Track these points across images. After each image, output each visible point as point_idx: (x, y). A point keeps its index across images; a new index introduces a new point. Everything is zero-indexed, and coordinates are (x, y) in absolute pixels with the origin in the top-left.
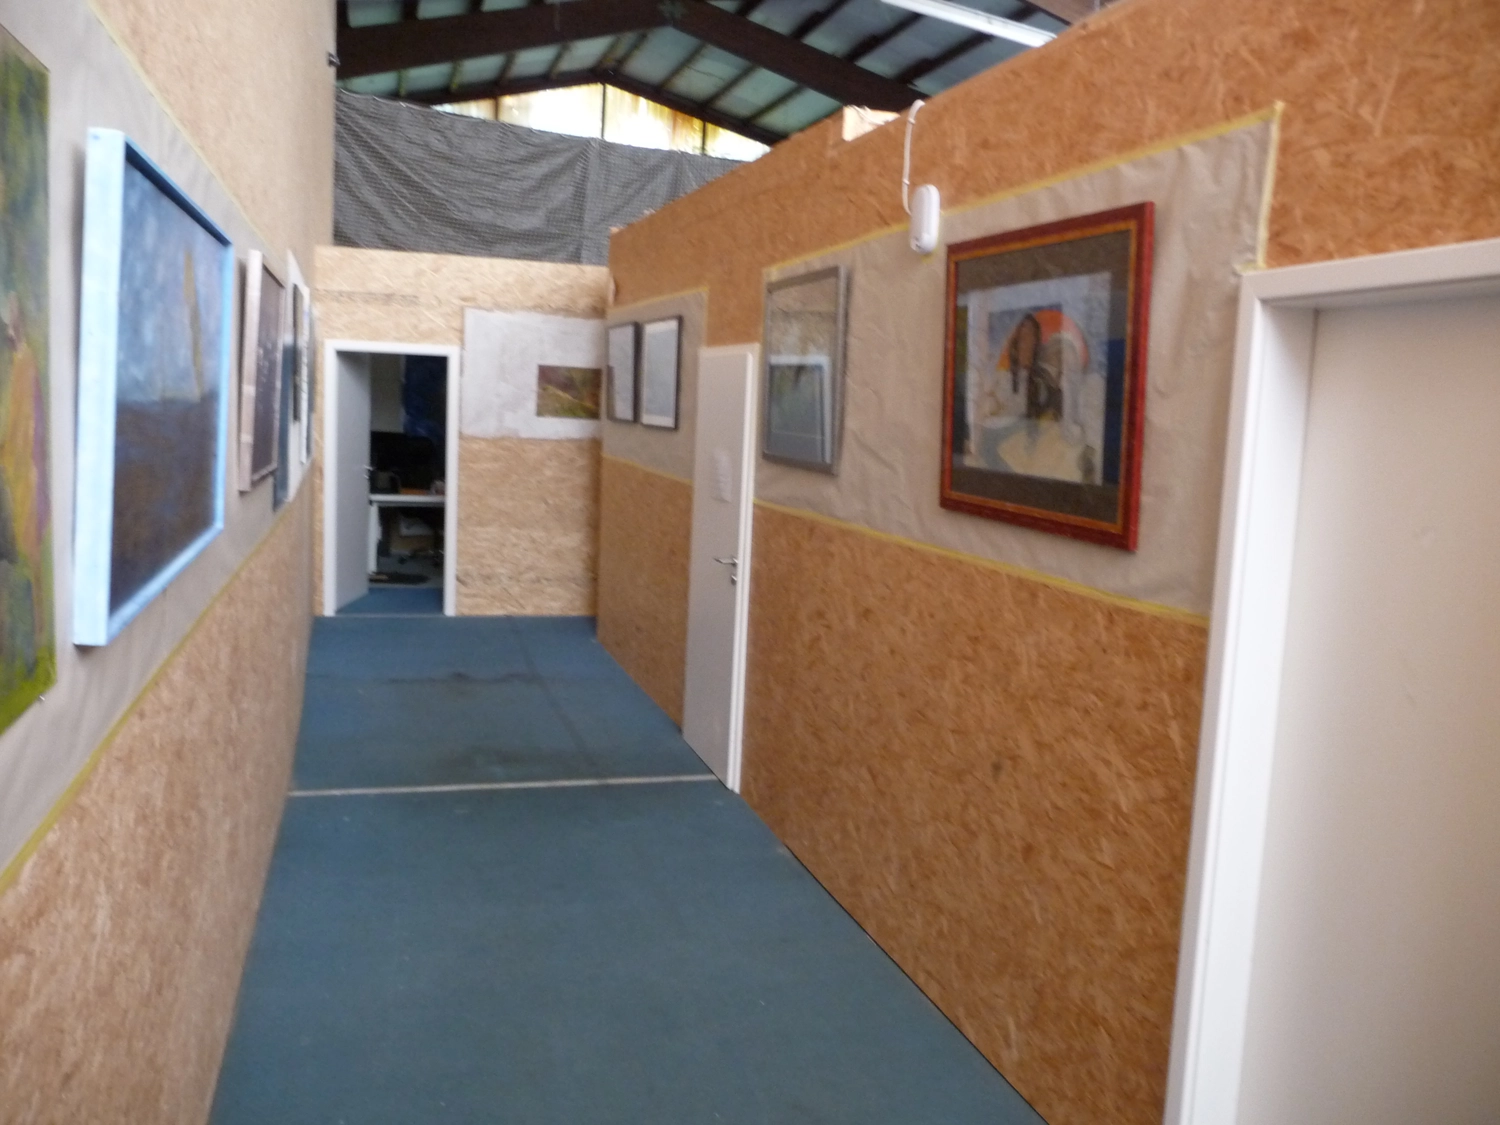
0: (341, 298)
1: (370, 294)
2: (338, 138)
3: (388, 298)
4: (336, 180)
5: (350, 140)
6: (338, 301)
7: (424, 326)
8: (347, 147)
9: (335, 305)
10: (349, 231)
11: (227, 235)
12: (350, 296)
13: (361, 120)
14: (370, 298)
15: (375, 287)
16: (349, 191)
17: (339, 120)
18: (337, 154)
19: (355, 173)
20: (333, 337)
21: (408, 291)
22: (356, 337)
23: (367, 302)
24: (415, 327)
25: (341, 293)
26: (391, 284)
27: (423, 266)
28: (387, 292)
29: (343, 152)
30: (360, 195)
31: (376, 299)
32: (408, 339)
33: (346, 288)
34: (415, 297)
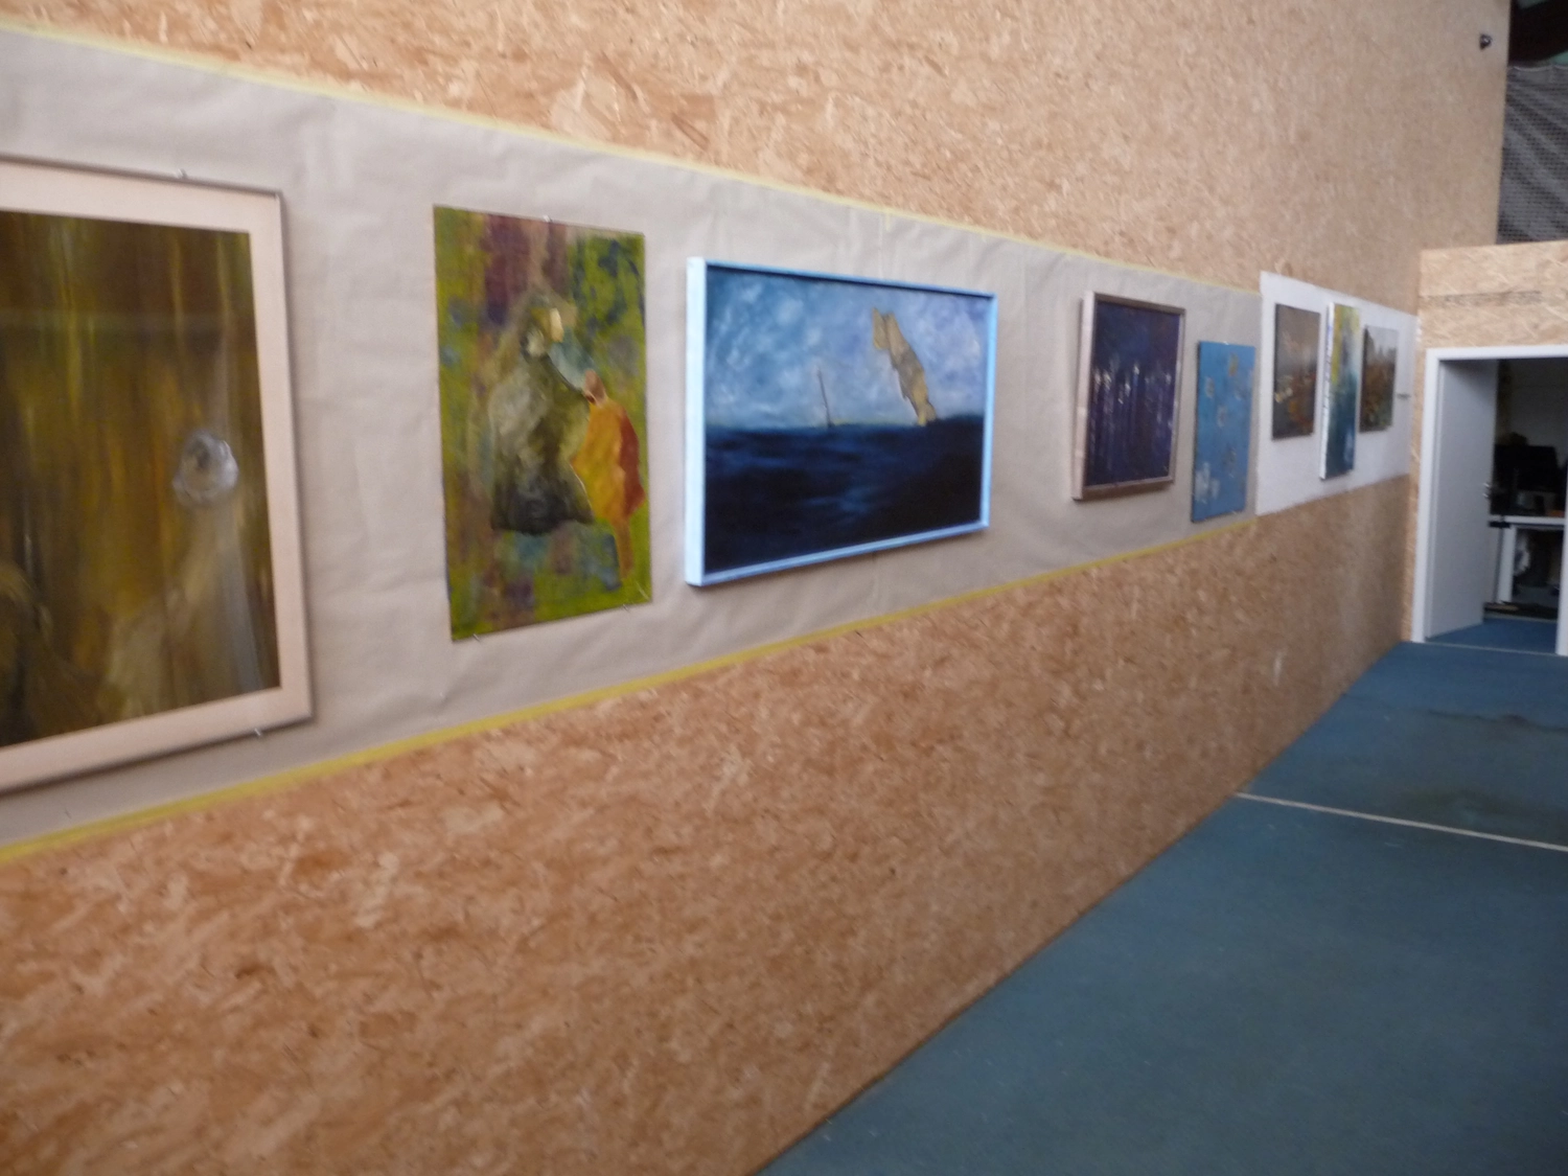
0: (1448, 304)
1: (1482, 295)
2: (1509, 120)
3: (1503, 297)
4: (1504, 169)
5: (1522, 119)
6: (1444, 306)
7: (1546, 326)
8: (1519, 129)
9: (1441, 311)
10: (1519, 223)
11: (981, 289)
12: (1459, 299)
13: (1538, 96)
14: (1482, 299)
15: (1486, 287)
16: (1520, 178)
17: (1509, 100)
18: (1506, 139)
19: (1527, 155)
20: (1437, 346)
21: (1529, 286)
22: (1464, 343)
23: (1477, 304)
24: (1536, 327)
25: (1447, 298)
26: (1506, 281)
27: (1548, 256)
28: (1502, 290)
29: (1515, 136)
30: (1532, 180)
31: (1489, 300)
32: (1526, 340)
33: (1454, 291)
34: (1538, 292)
